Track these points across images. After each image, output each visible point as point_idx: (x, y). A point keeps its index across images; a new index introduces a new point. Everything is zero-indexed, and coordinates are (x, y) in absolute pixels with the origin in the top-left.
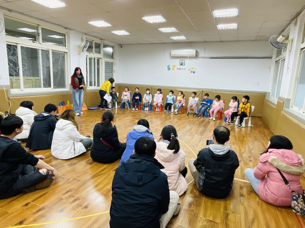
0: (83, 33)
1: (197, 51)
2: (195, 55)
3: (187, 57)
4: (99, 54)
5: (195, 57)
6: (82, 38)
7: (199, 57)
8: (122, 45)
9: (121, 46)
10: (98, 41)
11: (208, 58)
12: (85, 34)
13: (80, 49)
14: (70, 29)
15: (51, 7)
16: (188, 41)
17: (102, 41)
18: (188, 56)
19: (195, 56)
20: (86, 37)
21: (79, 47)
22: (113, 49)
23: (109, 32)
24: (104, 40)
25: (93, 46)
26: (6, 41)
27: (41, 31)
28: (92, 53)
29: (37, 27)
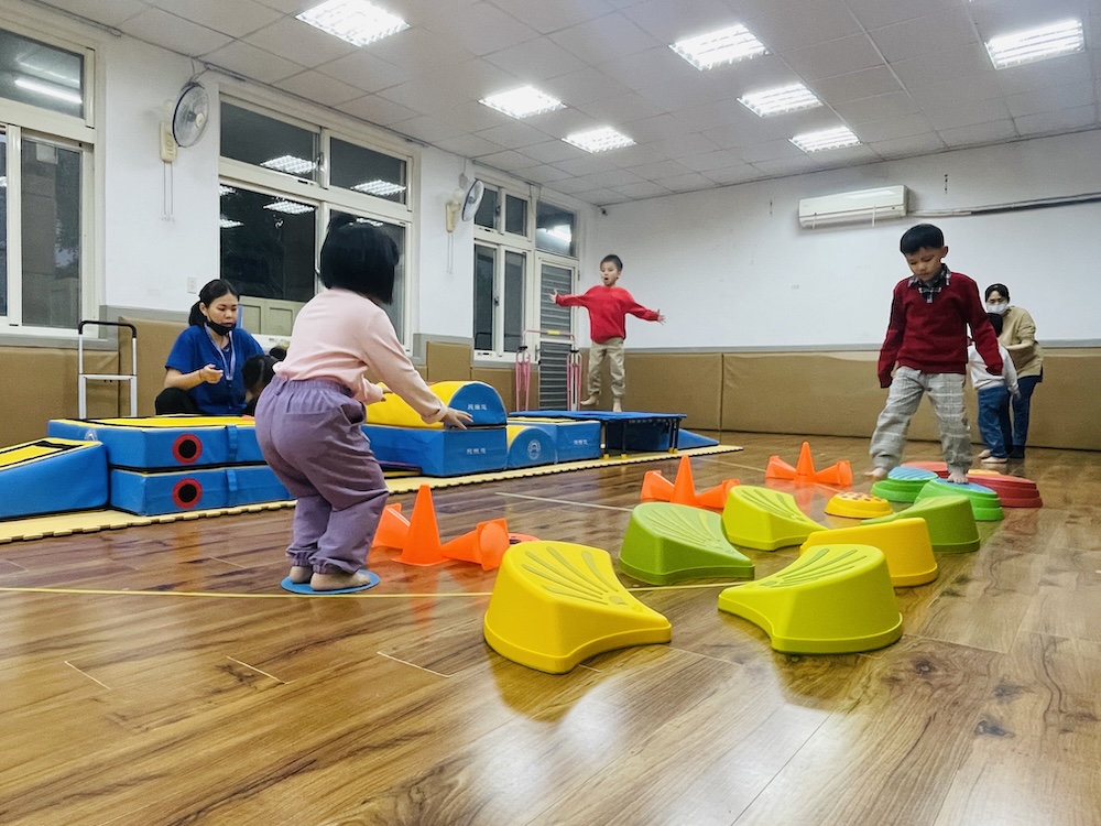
0: (466, 157)
1: (908, 195)
2: (902, 208)
3: (869, 221)
4: (524, 237)
5: (901, 218)
6: (462, 175)
7: (919, 213)
8: (605, 207)
9: (602, 210)
10: (520, 191)
11: (962, 214)
12: (474, 162)
13: (453, 213)
14: (423, 144)
15: (357, 41)
16: (866, 152)
17: (534, 190)
18: (873, 217)
19: (903, 214)
20: (476, 173)
21: (450, 204)
22: (572, 229)
23: (556, 139)
24: (540, 185)
25: (499, 208)
26: (219, 175)
27: (329, 147)
28: (497, 232)
29: (317, 135)
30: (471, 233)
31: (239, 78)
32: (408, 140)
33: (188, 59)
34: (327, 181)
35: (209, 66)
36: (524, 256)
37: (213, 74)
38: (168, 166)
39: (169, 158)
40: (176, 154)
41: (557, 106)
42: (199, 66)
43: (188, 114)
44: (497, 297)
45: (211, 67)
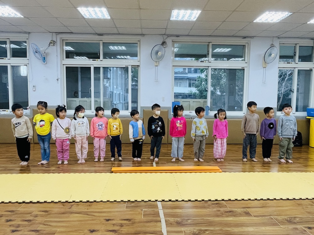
0: (273, 37)
14: (251, 37)
20: (280, 42)
23: (304, 23)
25: (295, 52)
26: (173, 66)
27: (211, 47)
28: (294, 62)
29: (208, 45)
30: (277, 66)
31: (178, 36)
32: (244, 38)
33: (162, 35)
34: (210, 58)
36: (311, 70)
37: (170, 37)
38: (157, 67)
39: (156, 65)
40: (159, 64)
41: (288, 15)
42: (165, 37)
43: (157, 53)
44: (293, 90)
45: (169, 36)
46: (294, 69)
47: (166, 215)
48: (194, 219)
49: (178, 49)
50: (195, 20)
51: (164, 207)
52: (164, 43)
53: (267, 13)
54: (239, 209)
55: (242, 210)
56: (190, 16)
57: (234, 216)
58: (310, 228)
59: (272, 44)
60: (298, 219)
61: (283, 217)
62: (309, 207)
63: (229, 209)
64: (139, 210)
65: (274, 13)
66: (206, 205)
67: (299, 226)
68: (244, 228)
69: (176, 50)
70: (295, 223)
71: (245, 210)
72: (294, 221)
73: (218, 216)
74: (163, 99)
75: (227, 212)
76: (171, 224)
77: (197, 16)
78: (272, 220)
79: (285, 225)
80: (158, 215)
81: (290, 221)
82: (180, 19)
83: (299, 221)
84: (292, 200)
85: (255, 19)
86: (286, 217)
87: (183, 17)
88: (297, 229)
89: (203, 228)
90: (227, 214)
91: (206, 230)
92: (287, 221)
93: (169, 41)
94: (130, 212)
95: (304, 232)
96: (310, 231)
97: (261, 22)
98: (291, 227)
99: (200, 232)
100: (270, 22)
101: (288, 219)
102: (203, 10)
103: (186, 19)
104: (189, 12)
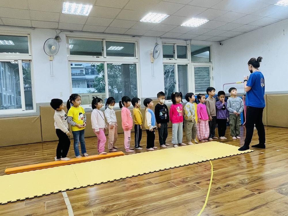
0: (157, 37)
4: (186, 59)
9: (220, 43)
10: (183, 43)
12: (161, 38)
13: (152, 56)
14: (139, 36)
17: (188, 42)
20: (162, 41)
22: (210, 52)
23: (178, 26)
24: (191, 40)
25: (174, 51)
26: (69, 61)
27: (105, 45)
28: (174, 59)
29: (102, 42)
30: (162, 61)
31: (71, 31)
32: (133, 37)
33: (54, 30)
34: (105, 56)
35: (61, 30)
36: (187, 65)
37: (64, 32)
38: (51, 62)
39: (51, 59)
40: (53, 58)
41: (166, 16)
42: (58, 31)
43: (50, 47)
44: (176, 81)
45: (62, 30)
46: (174, 64)
47: (72, 202)
48: (101, 199)
49: (73, 45)
50: (87, 15)
51: (69, 195)
52: (57, 38)
53: (150, 13)
54: (142, 181)
55: (145, 181)
56: (82, 10)
57: (139, 187)
58: (198, 183)
59: (157, 43)
60: (189, 179)
61: (178, 179)
62: (196, 168)
63: (133, 183)
64: (42, 204)
65: (155, 14)
66: (112, 184)
67: (189, 184)
68: (147, 195)
69: (71, 47)
70: (187, 182)
71: (147, 181)
72: (186, 181)
73: (124, 191)
74: (61, 94)
75: (132, 185)
76: (78, 208)
77: (89, 11)
78: (170, 184)
79: (180, 185)
80: (63, 203)
81: (184, 182)
82: (72, 12)
83: (190, 180)
84: (184, 166)
85: (141, 19)
86: (180, 179)
87: (75, 11)
88: (189, 186)
89: (111, 204)
90: (132, 187)
91: (114, 205)
92: (181, 181)
93: (63, 36)
94: (30, 208)
95: (194, 187)
96: (199, 185)
97: (146, 22)
98: (185, 185)
99: (108, 208)
100: (153, 22)
101: (182, 180)
102: (95, 5)
103: (78, 13)
104: (81, 6)
